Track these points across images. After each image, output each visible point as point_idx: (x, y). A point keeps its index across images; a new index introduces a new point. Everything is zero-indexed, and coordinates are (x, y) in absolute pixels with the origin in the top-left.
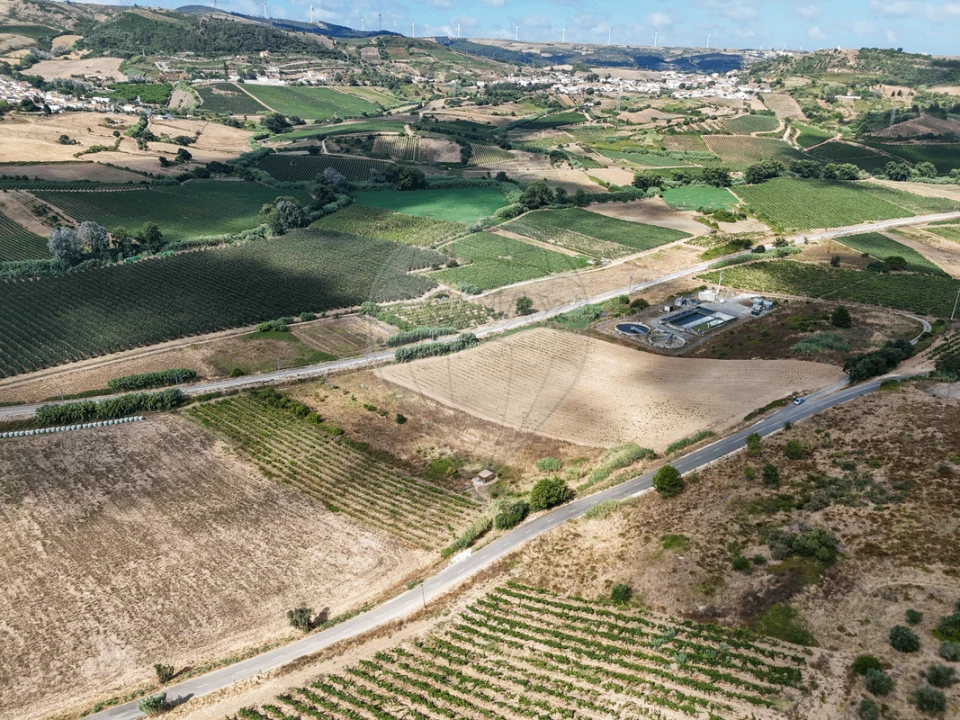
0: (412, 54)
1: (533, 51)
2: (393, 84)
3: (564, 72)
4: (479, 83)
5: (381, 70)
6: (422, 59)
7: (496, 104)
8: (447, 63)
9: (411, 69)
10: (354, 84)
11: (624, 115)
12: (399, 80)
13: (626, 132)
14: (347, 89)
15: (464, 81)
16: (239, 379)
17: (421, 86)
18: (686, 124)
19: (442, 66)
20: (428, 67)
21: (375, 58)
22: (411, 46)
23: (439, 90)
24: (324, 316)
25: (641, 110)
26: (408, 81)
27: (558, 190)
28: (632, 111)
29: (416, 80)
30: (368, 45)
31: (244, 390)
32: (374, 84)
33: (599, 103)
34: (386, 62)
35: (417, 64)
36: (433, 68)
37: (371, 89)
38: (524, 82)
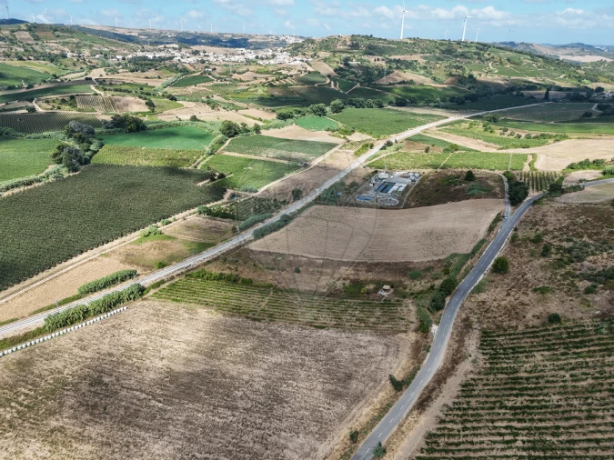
0: (58, 37)
1: (132, 34)
2: (52, 59)
3: (174, 49)
4: (118, 57)
5: (37, 48)
6: (67, 40)
7: (143, 71)
8: (88, 43)
9: (61, 47)
10: (21, 59)
11: (235, 76)
12: (57, 56)
13: (243, 87)
14: (16, 63)
15: (106, 55)
16: (165, 269)
17: (75, 59)
18: (277, 80)
19: (85, 45)
20: (75, 46)
21: (28, 39)
22: (56, 30)
23: (90, 62)
24: (175, 220)
25: (244, 72)
26: (65, 57)
27: (242, 124)
28: (239, 73)
29: (69, 55)
30: (20, 30)
31: (178, 275)
32: (37, 59)
33: (215, 69)
34: (40, 43)
35: (65, 44)
36: (78, 46)
37: (36, 62)
38: (150, 56)
